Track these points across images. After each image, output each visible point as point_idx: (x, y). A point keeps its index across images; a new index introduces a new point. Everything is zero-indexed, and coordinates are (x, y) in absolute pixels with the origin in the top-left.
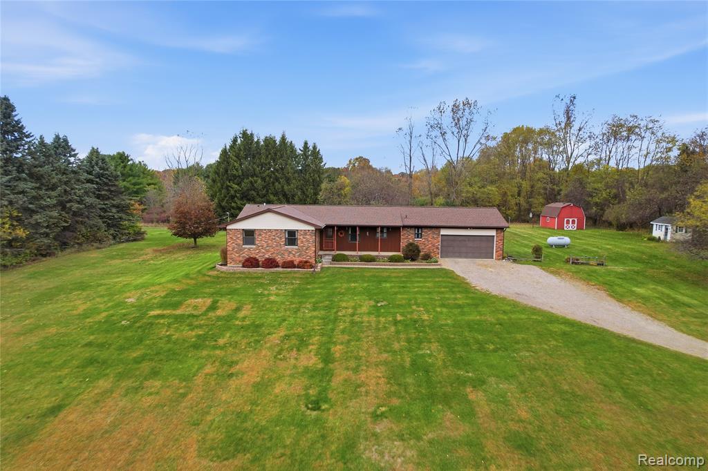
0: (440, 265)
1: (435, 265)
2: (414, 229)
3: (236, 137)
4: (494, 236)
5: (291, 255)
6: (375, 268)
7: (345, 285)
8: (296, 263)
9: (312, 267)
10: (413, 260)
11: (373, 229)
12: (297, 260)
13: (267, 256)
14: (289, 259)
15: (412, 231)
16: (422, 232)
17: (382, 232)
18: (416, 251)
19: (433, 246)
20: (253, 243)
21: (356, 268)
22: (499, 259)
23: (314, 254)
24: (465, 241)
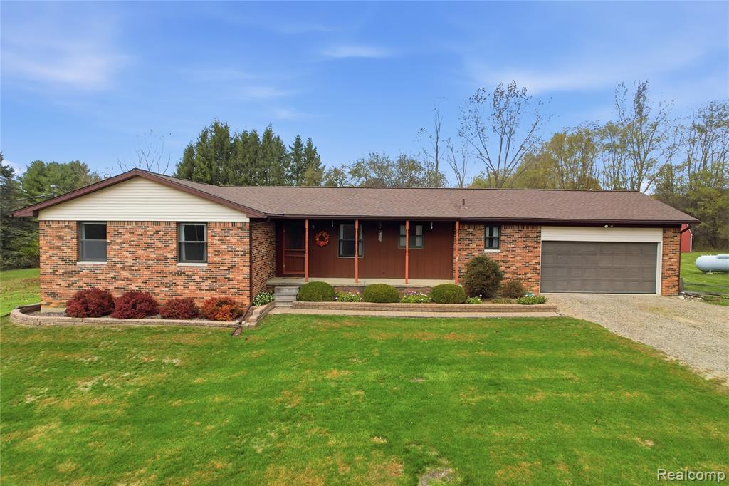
0: (554, 309)
1: (538, 309)
2: (481, 227)
3: (207, 132)
4: (656, 244)
5: (192, 286)
6: (397, 318)
7: (310, 377)
8: (198, 304)
9: (237, 314)
10: (486, 297)
11: (391, 226)
12: (202, 297)
13: (133, 288)
14: (187, 294)
15: (479, 233)
16: (500, 234)
17: (412, 232)
18: (493, 276)
19: (526, 265)
20: (104, 256)
21: (349, 317)
22: (670, 295)
23: (247, 283)
24: (595, 254)
